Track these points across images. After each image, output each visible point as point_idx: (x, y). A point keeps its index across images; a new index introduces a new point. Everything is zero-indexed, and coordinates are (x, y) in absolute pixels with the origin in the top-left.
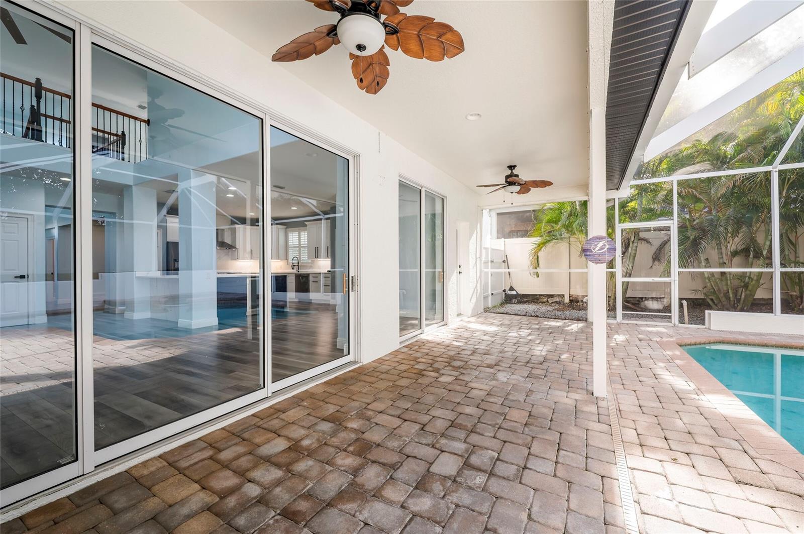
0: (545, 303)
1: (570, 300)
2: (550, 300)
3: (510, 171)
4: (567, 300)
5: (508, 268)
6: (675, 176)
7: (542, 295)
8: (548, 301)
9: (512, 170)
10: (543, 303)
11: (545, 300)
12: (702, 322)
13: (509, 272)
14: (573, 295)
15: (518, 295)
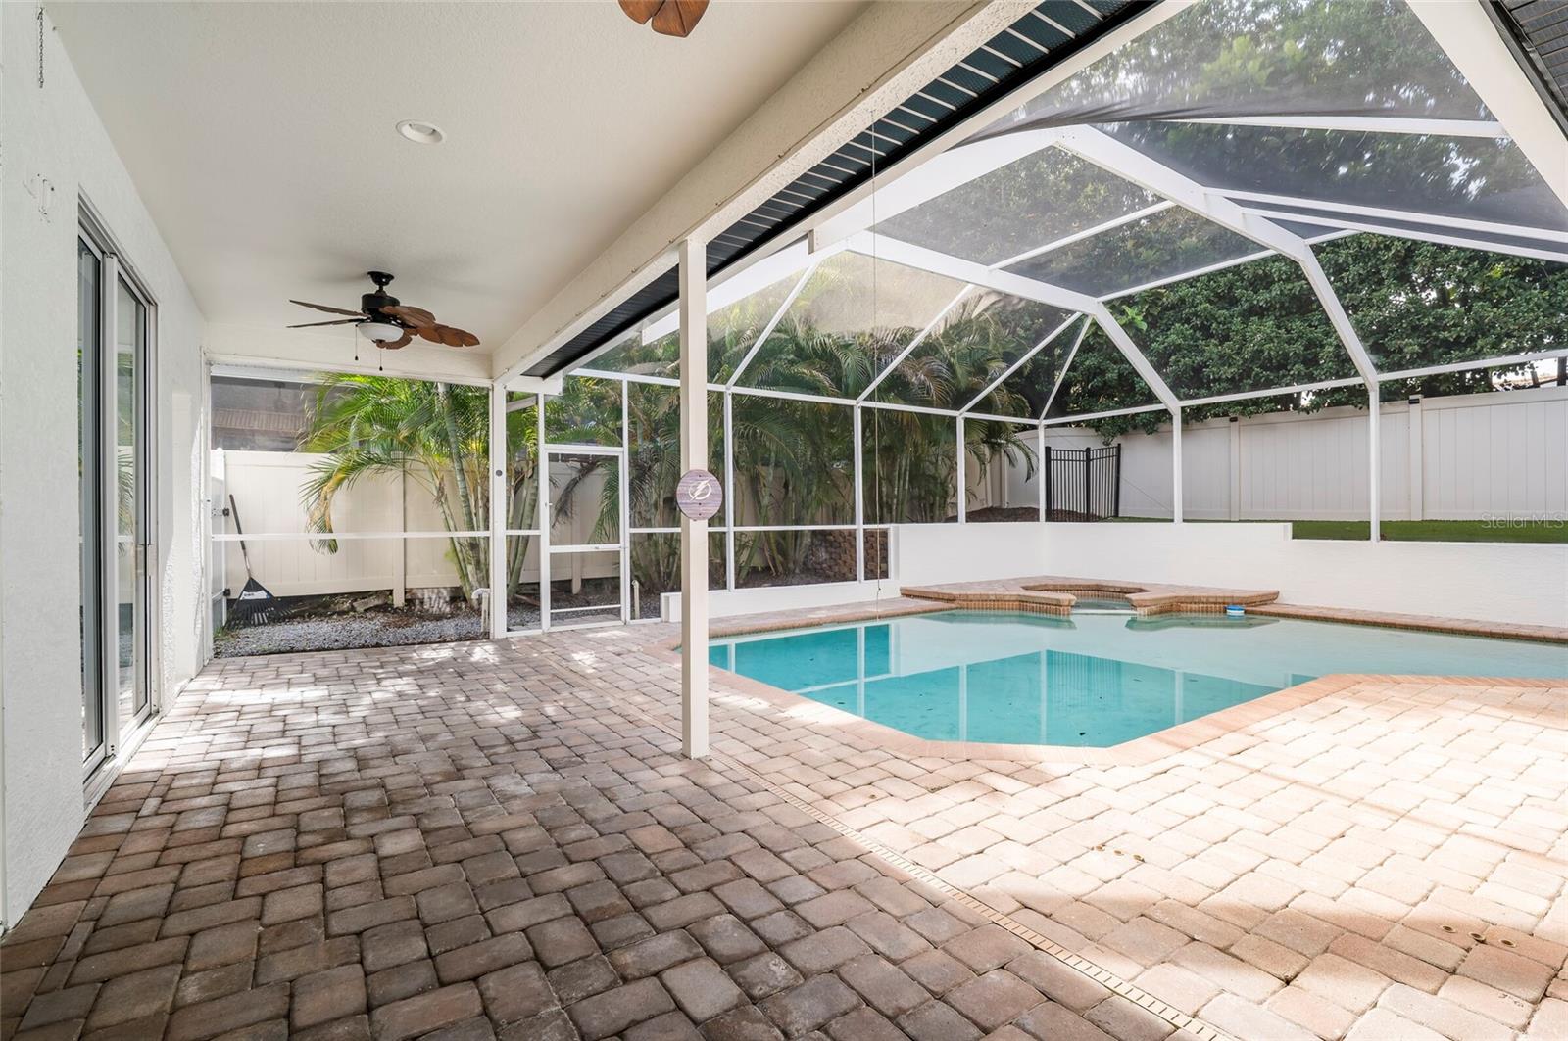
0: (346, 613)
1: (406, 601)
2: (359, 606)
3: (378, 287)
4: (398, 600)
5: (240, 532)
6: (626, 375)
7: (336, 595)
8: (353, 609)
9: (381, 285)
10: (341, 613)
11: (346, 606)
12: (656, 612)
13: (242, 542)
14: (411, 589)
15: (271, 600)
